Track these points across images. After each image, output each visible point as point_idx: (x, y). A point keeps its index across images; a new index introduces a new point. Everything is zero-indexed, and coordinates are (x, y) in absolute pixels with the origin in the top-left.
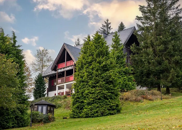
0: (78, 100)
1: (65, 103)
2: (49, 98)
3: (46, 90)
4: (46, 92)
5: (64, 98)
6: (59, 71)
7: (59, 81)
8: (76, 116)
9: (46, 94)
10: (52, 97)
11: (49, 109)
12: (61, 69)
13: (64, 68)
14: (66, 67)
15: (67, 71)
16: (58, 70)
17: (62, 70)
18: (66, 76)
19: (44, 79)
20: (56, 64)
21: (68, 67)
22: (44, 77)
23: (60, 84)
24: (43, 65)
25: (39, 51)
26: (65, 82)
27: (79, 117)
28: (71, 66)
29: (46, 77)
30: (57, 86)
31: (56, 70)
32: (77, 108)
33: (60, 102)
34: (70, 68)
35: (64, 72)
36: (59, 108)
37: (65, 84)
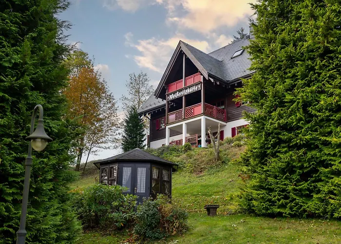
0: (285, 136)
1: (191, 160)
2: (152, 151)
3: (145, 139)
4: (145, 142)
5: (186, 151)
6: (172, 97)
7: (172, 117)
8: (283, 206)
9: (145, 145)
10: (159, 149)
11: (155, 176)
12: (174, 93)
13: (180, 91)
14: (186, 89)
15: (187, 96)
16: (168, 95)
17: (178, 95)
18: (187, 105)
19: (142, 118)
20: (164, 85)
21: (189, 87)
22: (141, 114)
23: (173, 123)
24: (140, 99)
25: (133, 76)
26: (184, 119)
27: (299, 215)
28: (196, 85)
29: (144, 113)
30: (167, 127)
31: (164, 98)
32: (283, 171)
33: (178, 159)
34: (195, 89)
35: (180, 99)
36: (178, 173)
37: (184, 123)
